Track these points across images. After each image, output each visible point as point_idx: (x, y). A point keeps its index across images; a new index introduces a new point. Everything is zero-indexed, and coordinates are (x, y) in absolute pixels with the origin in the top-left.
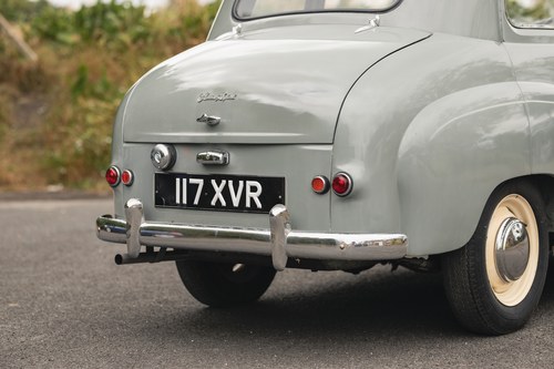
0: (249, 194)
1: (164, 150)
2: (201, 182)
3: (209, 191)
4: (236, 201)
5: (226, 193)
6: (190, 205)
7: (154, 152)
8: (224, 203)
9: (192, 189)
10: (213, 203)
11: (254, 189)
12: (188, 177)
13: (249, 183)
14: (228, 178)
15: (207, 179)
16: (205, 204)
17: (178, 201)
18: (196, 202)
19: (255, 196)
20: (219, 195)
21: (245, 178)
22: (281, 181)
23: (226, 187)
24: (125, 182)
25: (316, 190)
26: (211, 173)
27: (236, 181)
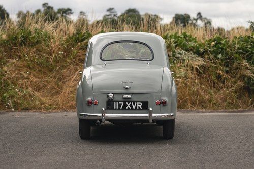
0: (138, 105)
1: (112, 95)
2: (123, 103)
3: (125, 105)
4: (134, 107)
5: (131, 105)
6: (119, 109)
7: (108, 96)
8: (130, 108)
9: (120, 105)
10: (127, 108)
11: (139, 104)
12: (118, 102)
13: (138, 103)
14: (131, 102)
15: (125, 102)
16: (124, 108)
17: (115, 108)
18: (121, 108)
19: (140, 106)
20: (128, 105)
21: (137, 102)
22: (148, 102)
23: (131, 104)
24: (96, 104)
25: (158, 104)
26: (126, 101)
27: (134, 102)
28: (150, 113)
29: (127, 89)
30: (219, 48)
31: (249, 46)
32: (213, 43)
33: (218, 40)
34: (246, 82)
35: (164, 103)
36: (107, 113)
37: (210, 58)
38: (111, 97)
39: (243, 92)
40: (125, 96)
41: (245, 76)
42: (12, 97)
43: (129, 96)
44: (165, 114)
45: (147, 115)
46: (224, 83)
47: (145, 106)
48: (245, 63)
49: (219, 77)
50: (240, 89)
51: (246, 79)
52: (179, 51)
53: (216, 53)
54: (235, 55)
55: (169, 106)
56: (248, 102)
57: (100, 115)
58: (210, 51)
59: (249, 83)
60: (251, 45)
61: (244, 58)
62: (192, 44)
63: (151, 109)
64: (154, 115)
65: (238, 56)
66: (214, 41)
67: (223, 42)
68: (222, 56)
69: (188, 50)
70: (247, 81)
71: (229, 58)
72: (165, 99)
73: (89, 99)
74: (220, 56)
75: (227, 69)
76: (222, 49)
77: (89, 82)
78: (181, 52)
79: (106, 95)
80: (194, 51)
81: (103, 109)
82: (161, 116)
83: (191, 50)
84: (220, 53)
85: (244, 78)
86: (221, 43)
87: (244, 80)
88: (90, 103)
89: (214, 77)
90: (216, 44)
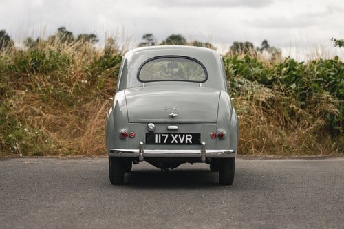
0: (187, 139)
1: (153, 125)
2: (167, 136)
3: (170, 138)
4: (182, 141)
5: (178, 139)
6: (162, 143)
7: (148, 127)
8: (177, 142)
9: (163, 138)
10: (172, 142)
11: (189, 137)
12: (161, 134)
13: (187, 136)
14: (178, 134)
15: (170, 135)
16: (169, 142)
17: (157, 142)
18: (165, 142)
19: (189, 139)
20: (174, 138)
21: (185, 134)
23: (178, 137)
24: (132, 136)
25: (213, 137)
26: (171, 133)
27: (182, 135)
28: (203, 148)
29: (172, 117)
30: (292, 75)
31: (332, 73)
32: (285, 69)
33: (290, 65)
34: (327, 120)
35: (221, 136)
36: (146, 149)
37: (280, 89)
38: (151, 127)
39: (324, 133)
40: (170, 127)
41: (326, 112)
42: (19, 138)
43: (176, 127)
44: (223, 151)
45: (199, 151)
46: (298, 121)
47: (196, 140)
48: (326, 95)
49: (292, 113)
50: (320, 130)
51: (328, 116)
52: (239, 79)
53: (288, 82)
54: (313, 85)
55: (227, 140)
56: (331, 146)
57: (138, 151)
58: (280, 80)
59: (332, 121)
60: (335, 71)
61: (325, 89)
62: (257, 70)
63: (204, 144)
64: (207, 151)
65: (317, 86)
66: (286, 66)
67: (297, 68)
68: (297, 86)
69: (251, 79)
70: (329, 119)
71: (305, 89)
72: (223, 131)
73: (123, 130)
74: (293, 86)
75: (303, 103)
76: (296, 77)
77: (123, 109)
78: (243, 81)
79: (145, 125)
80: (260, 79)
81: (142, 143)
82: (217, 153)
83: (256, 78)
84: (293, 82)
85: (325, 114)
86: (294, 70)
87: (325, 117)
88: (124, 136)
89: (285, 113)
90: (289, 71)
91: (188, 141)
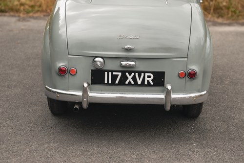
0: (146, 79)
1: (101, 60)
2: (120, 74)
3: (124, 78)
4: (139, 82)
5: (134, 78)
6: (113, 83)
8: (133, 83)
9: (114, 78)
10: (127, 82)
11: (149, 77)
12: (112, 71)
13: (147, 74)
14: (135, 72)
15: (123, 73)
16: (122, 82)
17: (106, 82)
18: (117, 82)
19: (150, 80)
20: (130, 78)
21: (145, 72)
22: (163, 73)
23: (134, 76)
24: (73, 73)
25: (180, 76)
26: (125, 71)
27: (140, 73)
29: (128, 50)
35: (192, 75)
36: (91, 91)
40: (124, 63)
43: (132, 63)
45: (162, 96)
47: (159, 80)
55: (199, 80)
57: (80, 94)
63: (169, 87)
72: (194, 67)
73: (61, 64)
79: (91, 60)
81: (86, 85)
88: (62, 72)
91: (148, 81)
